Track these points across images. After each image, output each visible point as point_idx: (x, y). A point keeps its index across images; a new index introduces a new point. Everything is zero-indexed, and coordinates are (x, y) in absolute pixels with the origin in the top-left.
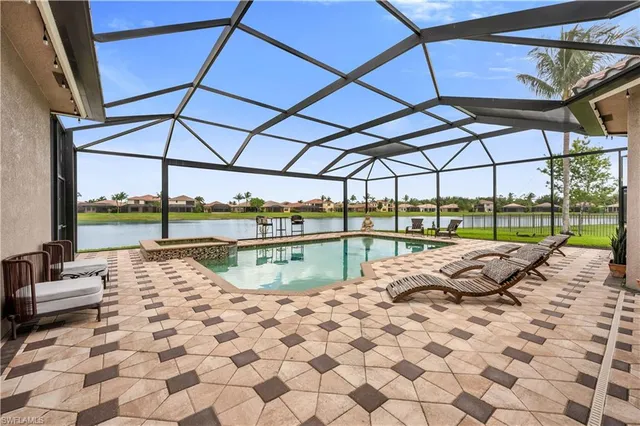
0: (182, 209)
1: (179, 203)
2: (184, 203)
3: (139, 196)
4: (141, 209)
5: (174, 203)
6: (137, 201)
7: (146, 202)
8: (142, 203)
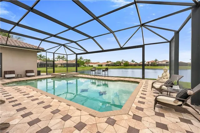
0: (164, 65)
1: (163, 63)
2: (165, 63)
3: (150, 61)
4: (150, 65)
5: (161, 63)
6: (149, 63)
7: (152, 63)
8: (150, 63)
